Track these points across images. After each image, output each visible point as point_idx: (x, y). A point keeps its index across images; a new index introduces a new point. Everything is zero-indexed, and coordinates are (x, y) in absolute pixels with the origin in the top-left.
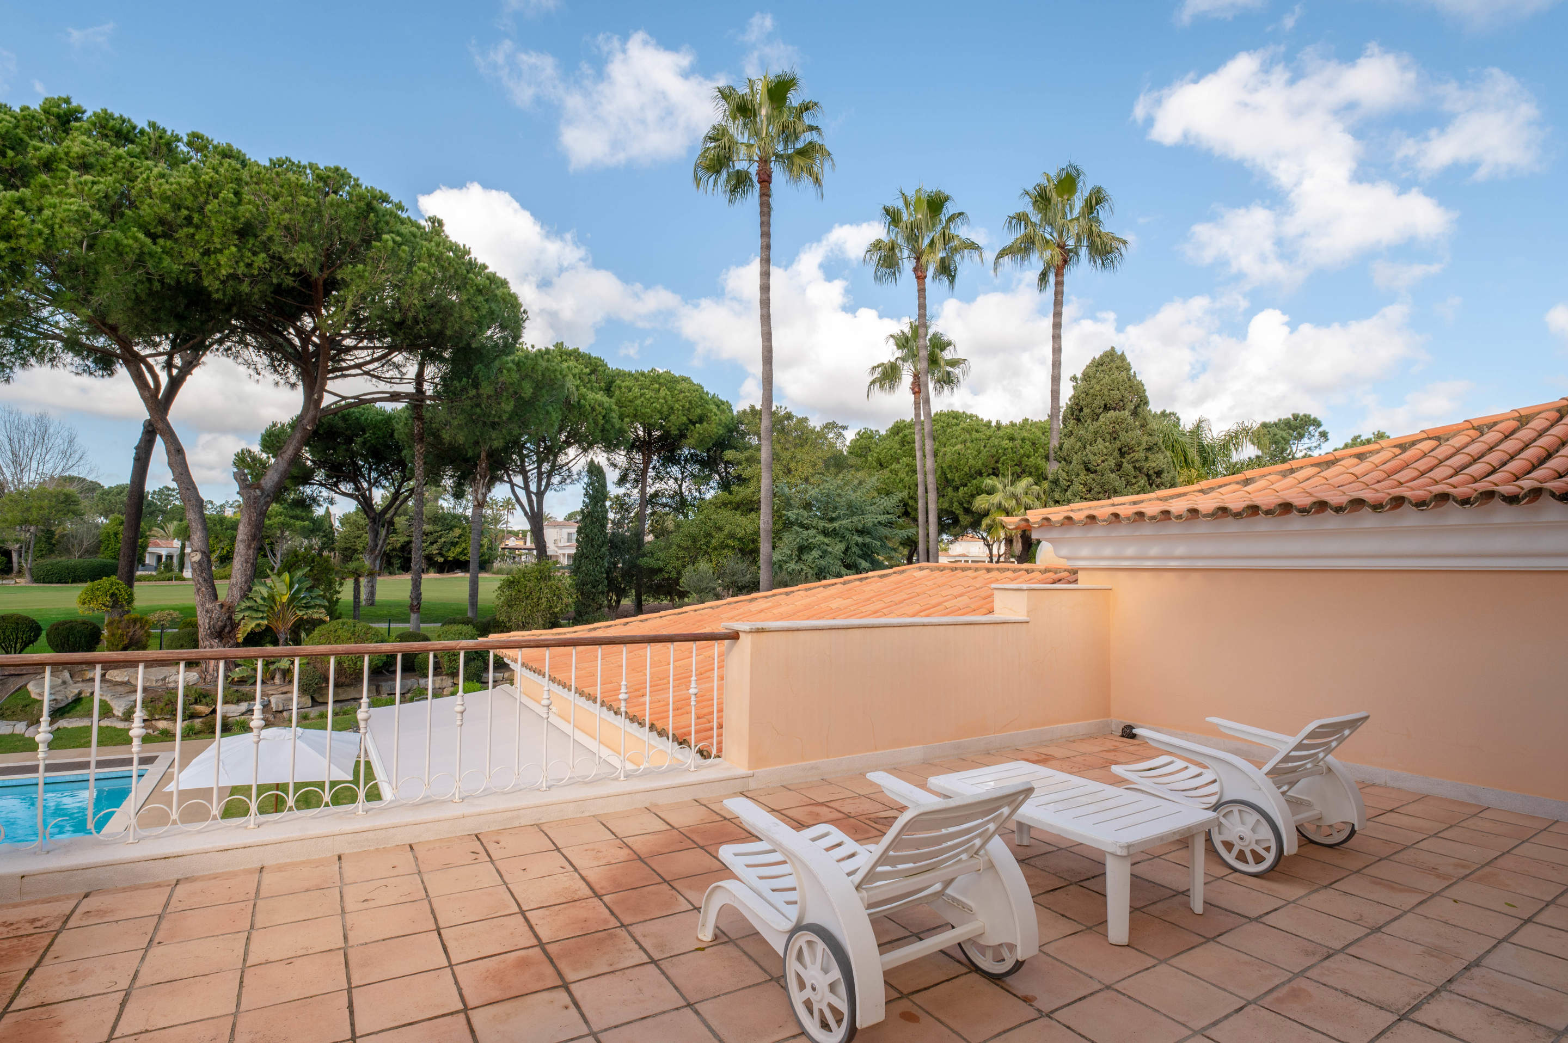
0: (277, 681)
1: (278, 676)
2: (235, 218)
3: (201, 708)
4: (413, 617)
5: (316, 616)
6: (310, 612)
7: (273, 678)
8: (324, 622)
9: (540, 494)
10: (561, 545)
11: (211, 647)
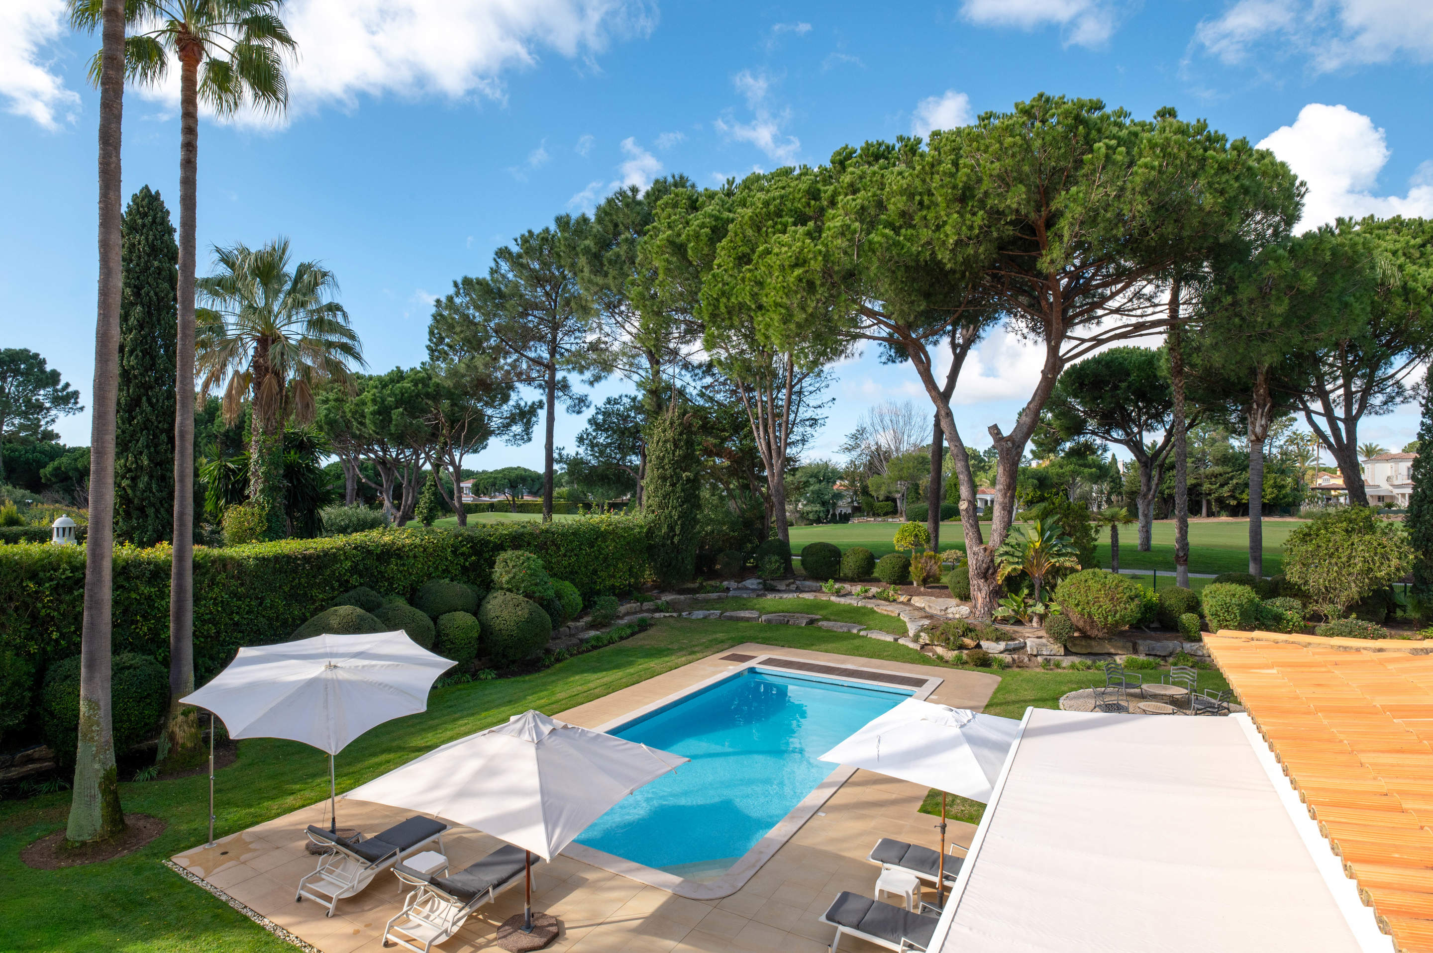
0: (1035, 624)
1: (1035, 619)
3: (967, 641)
4: (1180, 568)
5: (1068, 564)
6: (1062, 559)
7: (1031, 621)
8: (1077, 571)
10: (1396, 483)
11: (979, 586)
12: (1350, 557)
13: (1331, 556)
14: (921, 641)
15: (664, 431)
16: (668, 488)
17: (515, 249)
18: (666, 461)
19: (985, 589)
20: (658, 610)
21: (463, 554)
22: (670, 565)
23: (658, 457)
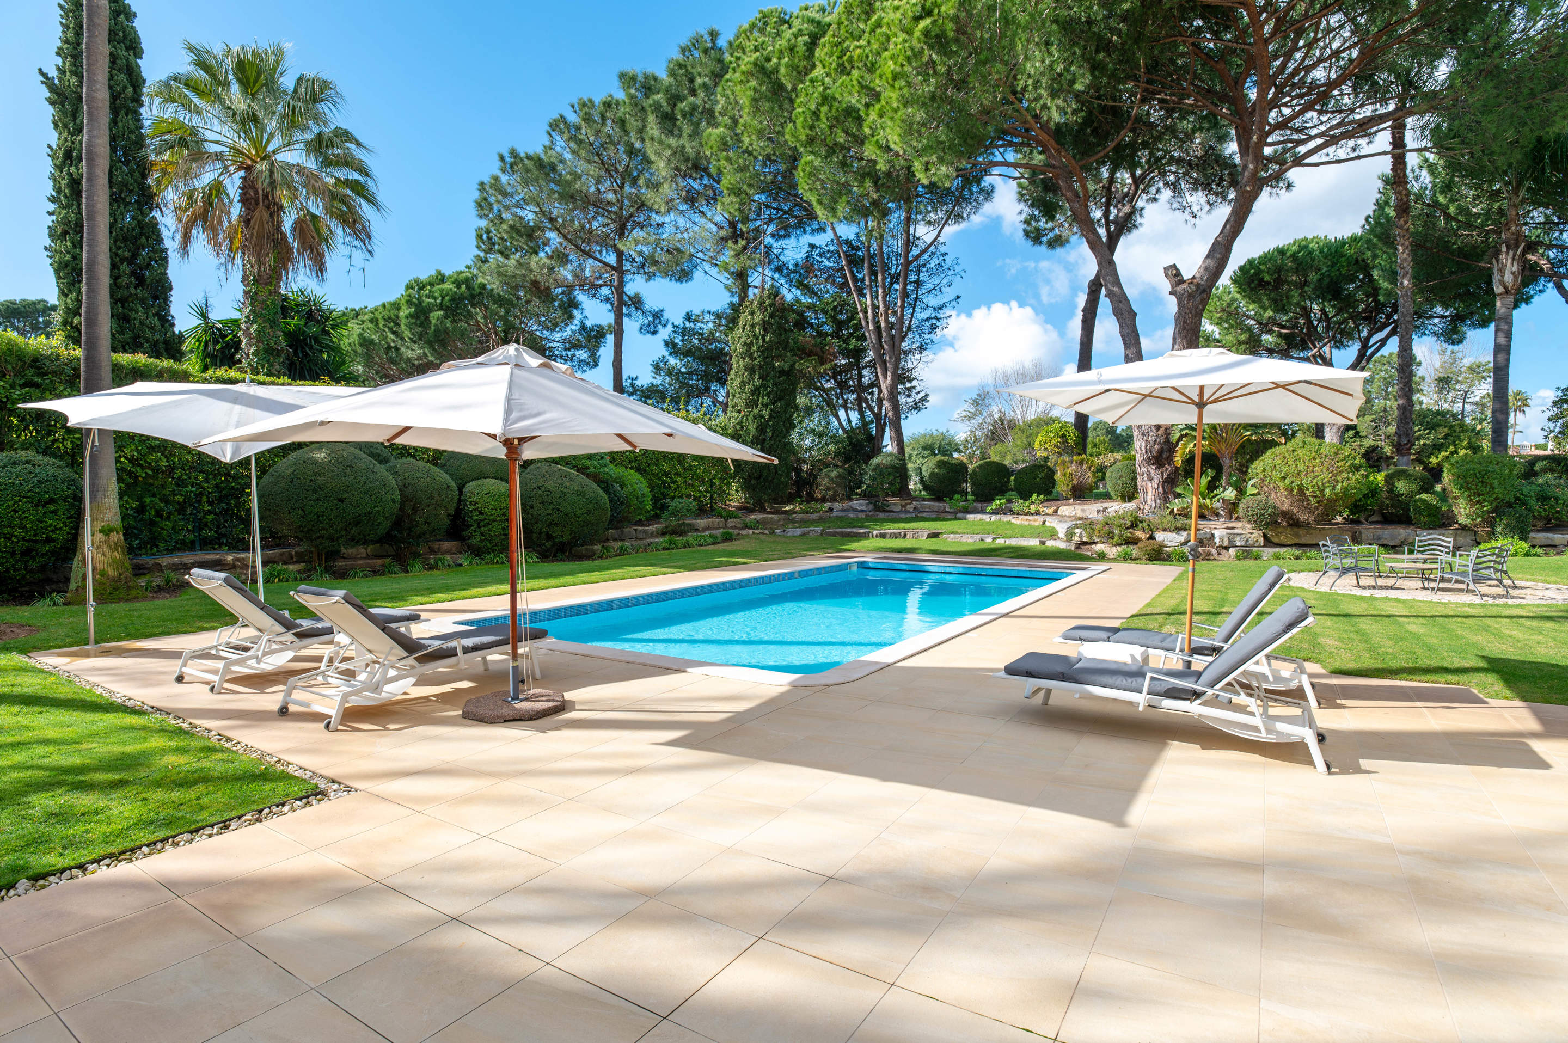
0: (1223, 517)
1: (1224, 513)
3: (1138, 534)
4: (1402, 460)
6: (1260, 431)
8: (1279, 444)
11: (1149, 475)
14: (1077, 540)
15: (752, 313)
16: (757, 382)
17: (572, 118)
18: (754, 349)
19: (1157, 477)
20: (746, 527)
23: (745, 344)
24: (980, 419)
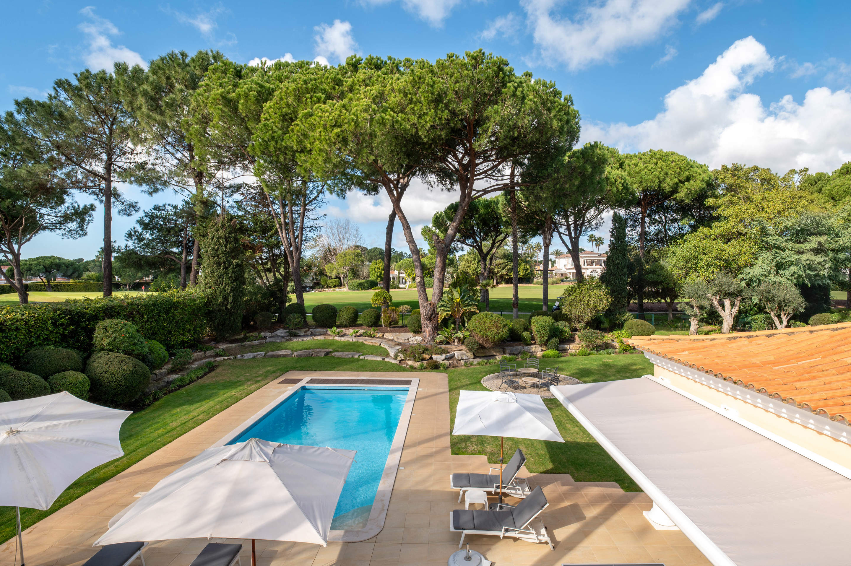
0: (456, 343)
1: (456, 341)
2: (432, 94)
3: (425, 356)
4: (515, 310)
5: (472, 310)
6: (470, 307)
7: (454, 342)
8: (477, 313)
9: (577, 238)
10: (568, 268)
11: (427, 325)
12: (589, 301)
13: (581, 301)
14: (399, 358)
15: (217, 231)
16: (222, 270)
17: (75, 82)
18: (220, 251)
19: (430, 326)
20: (217, 355)
21: (62, 325)
22: (225, 323)
23: (213, 249)
24: (318, 248)
